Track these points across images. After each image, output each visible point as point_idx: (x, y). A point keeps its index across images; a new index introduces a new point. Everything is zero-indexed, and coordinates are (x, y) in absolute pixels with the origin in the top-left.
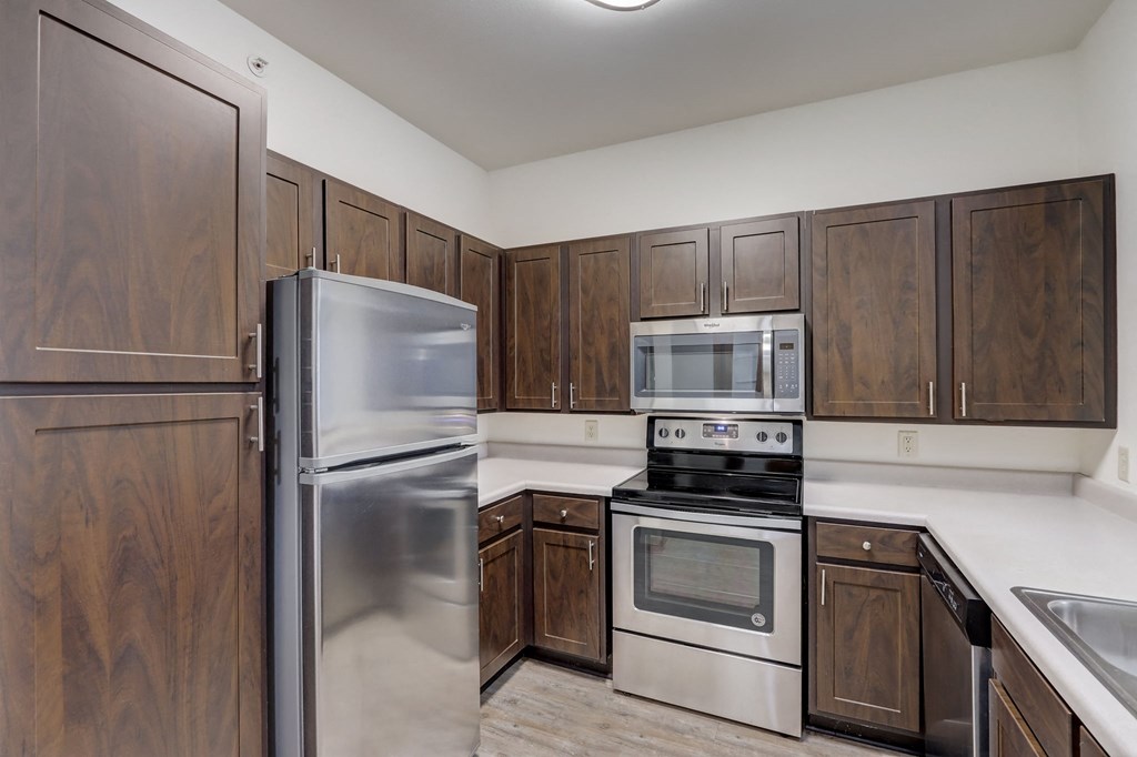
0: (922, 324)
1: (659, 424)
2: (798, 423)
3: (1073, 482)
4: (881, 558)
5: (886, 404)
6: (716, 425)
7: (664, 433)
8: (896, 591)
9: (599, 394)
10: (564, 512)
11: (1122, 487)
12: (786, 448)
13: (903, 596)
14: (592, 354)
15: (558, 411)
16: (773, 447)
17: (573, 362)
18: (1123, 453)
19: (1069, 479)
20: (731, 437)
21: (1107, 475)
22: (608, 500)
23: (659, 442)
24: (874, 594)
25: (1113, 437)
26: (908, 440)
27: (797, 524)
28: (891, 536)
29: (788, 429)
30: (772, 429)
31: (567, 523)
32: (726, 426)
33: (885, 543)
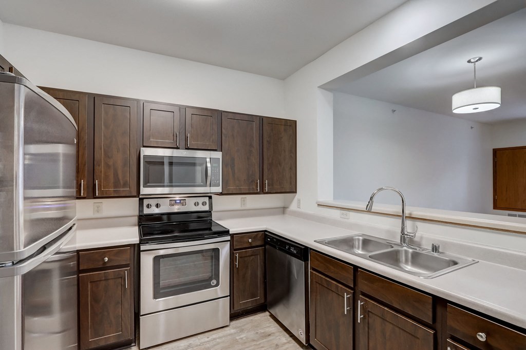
0: (255, 160)
1: (146, 202)
2: (210, 197)
3: (284, 210)
4: (254, 244)
5: (245, 188)
6: (175, 200)
7: (148, 206)
8: (257, 255)
9: (115, 186)
10: (106, 259)
11: (299, 210)
12: (206, 208)
13: (260, 257)
14: (111, 163)
15: (84, 198)
16: (201, 208)
17: (96, 168)
18: (299, 201)
19: (282, 209)
20: (183, 205)
21: (293, 207)
22: (139, 245)
23: (146, 211)
24: (252, 258)
25: (295, 195)
26: (244, 201)
27: (228, 238)
28: (257, 235)
29: (207, 200)
30: (201, 200)
31: (108, 265)
32: (180, 200)
33: (254, 238)
